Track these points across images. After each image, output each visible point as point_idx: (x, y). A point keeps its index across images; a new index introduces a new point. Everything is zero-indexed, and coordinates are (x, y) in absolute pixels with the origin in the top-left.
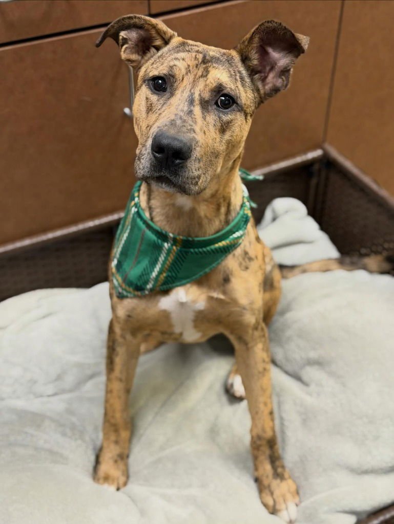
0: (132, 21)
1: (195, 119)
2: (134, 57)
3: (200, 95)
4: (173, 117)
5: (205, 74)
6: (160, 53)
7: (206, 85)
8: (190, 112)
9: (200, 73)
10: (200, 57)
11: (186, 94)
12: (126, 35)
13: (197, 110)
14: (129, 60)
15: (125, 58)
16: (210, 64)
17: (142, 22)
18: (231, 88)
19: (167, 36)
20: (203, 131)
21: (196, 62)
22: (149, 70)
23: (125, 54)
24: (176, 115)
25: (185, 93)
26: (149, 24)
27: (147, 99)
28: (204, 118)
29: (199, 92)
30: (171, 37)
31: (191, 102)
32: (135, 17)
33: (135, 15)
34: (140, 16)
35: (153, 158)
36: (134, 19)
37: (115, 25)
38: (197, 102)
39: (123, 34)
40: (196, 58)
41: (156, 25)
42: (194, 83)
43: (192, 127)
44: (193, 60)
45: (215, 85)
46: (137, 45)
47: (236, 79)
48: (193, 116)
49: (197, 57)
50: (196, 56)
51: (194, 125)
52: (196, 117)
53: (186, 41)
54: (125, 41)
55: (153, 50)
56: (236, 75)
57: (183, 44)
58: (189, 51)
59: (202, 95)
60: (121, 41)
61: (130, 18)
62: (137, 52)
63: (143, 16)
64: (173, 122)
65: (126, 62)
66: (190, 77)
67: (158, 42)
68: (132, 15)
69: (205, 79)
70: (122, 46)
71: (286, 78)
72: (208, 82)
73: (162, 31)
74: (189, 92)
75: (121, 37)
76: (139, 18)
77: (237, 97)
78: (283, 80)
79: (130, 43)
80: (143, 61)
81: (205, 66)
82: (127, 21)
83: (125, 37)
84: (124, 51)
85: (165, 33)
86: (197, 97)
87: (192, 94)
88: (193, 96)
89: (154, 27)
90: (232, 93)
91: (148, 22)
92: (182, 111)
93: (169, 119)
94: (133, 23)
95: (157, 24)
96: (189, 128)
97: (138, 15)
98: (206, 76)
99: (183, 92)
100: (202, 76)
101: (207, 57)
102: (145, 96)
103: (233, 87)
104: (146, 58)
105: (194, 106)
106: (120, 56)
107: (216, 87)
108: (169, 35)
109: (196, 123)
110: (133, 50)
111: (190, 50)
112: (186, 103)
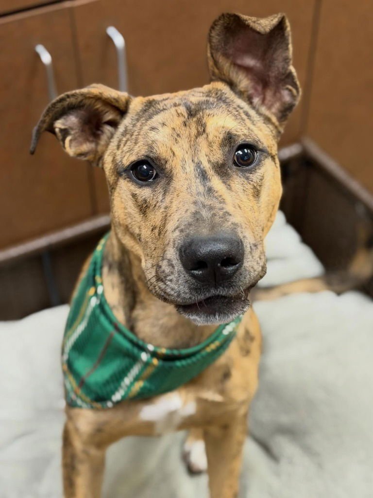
0: (66, 103)
1: (220, 196)
2: (86, 147)
3: (209, 161)
4: (193, 209)
5: (202, 130)
6: (121, 128)
7: (210, 145)
8: (210, 190)
9: (194, 131)
10: (182, 109)
11: (190, 168)
12: (63, 124)
13: (216, 182)
14: (81, 154)
15: (75, 154)
16: (201, 113)
17: (80, 98)
18: (245, 135)
19: (121, 102)
20: (237, 207)
21: (182, 119)
22: (118, 158)
23: (71, 148)
24: (195, 203)
25: (187, 166)
26: (90, 98)
27: (134, 196)
28: (229, 188)
29: (206, 158)
30: (127, 103)
31: (203, 176)
32: (68, 96)
33: (66, 93)
34: (74, 92)
35: (190, 278)
36: (68, 100)
37: (46, 118)
38: (211, 173)
39: (59, 125)
40: (178, 114)
41: (100, 95)
42: (194, 148)
43: (225, 211)
44: (176, 117)
45: (221, 136)
46: (83, 131)
47: (243, 120)
48: (216, 195)
49: (179, 112)
50: (176, 111)
51: (224, 206)
52: (219, 194)
53: (151, 98)
54: (65, 132)
55: (108, 129)
56: (239, 113)
57: (150, 104)
58: (164, 109)
59: (212, 159)
60: (59, 134)
61: (62, 100)
62: (87, 140)
63: (78, 91)
64: (198, 216)
65: (79, 158)
66: (184, 143)
67: (110, 116)
68: (62, 95)
69: (204, 135)
70: (64, 140)
71: (292, 86)
72: (211, 138)
73: (112, 100)
74: (193, 164)
75: (57, 130)
76: (73, 95)
77: (257, 142)
78: (290, 90)
79: (72, 132)
80: (100, 148)
81: (195, 119)
82: (59, 105)
83: (63, 127)
84: (70, 146)
85: (117, 100)
86: (206, 165)
87: (198, 165)
88: (202, 166)
89: (98, 98)
90: (249, 140)
91: (88, 96)
92: (198, 194)
93: (189, 213)
94: (68, 104)
95: (100, 93)
96: (221, 213)
97: (69, 93)
98: (204, 131)
99: (183, 168)
100: (199, 134)
101: (193, 107)
102: (129, 193)
103: (246, 132)
104: (102, 142)
105: (210, 180)
106: (67, 155)
107: (225, 139)
108: (124, 100)
109: (223, 202)
110: (81, 139)
111: (165, 107)
112: (198, 180)
